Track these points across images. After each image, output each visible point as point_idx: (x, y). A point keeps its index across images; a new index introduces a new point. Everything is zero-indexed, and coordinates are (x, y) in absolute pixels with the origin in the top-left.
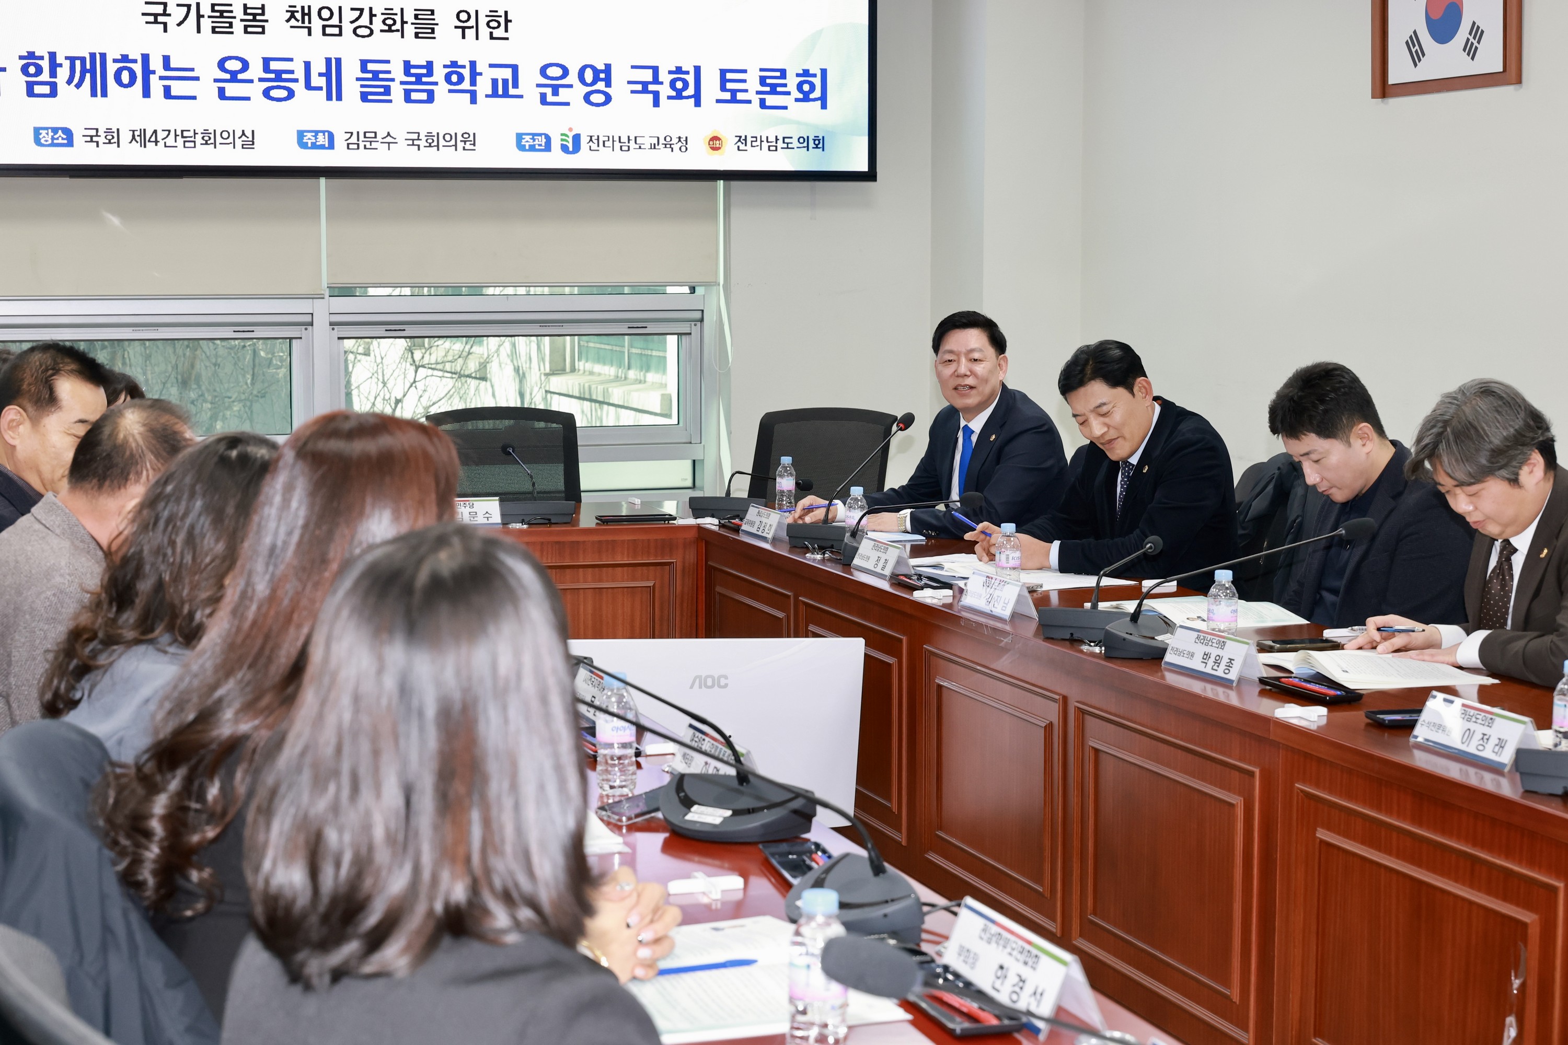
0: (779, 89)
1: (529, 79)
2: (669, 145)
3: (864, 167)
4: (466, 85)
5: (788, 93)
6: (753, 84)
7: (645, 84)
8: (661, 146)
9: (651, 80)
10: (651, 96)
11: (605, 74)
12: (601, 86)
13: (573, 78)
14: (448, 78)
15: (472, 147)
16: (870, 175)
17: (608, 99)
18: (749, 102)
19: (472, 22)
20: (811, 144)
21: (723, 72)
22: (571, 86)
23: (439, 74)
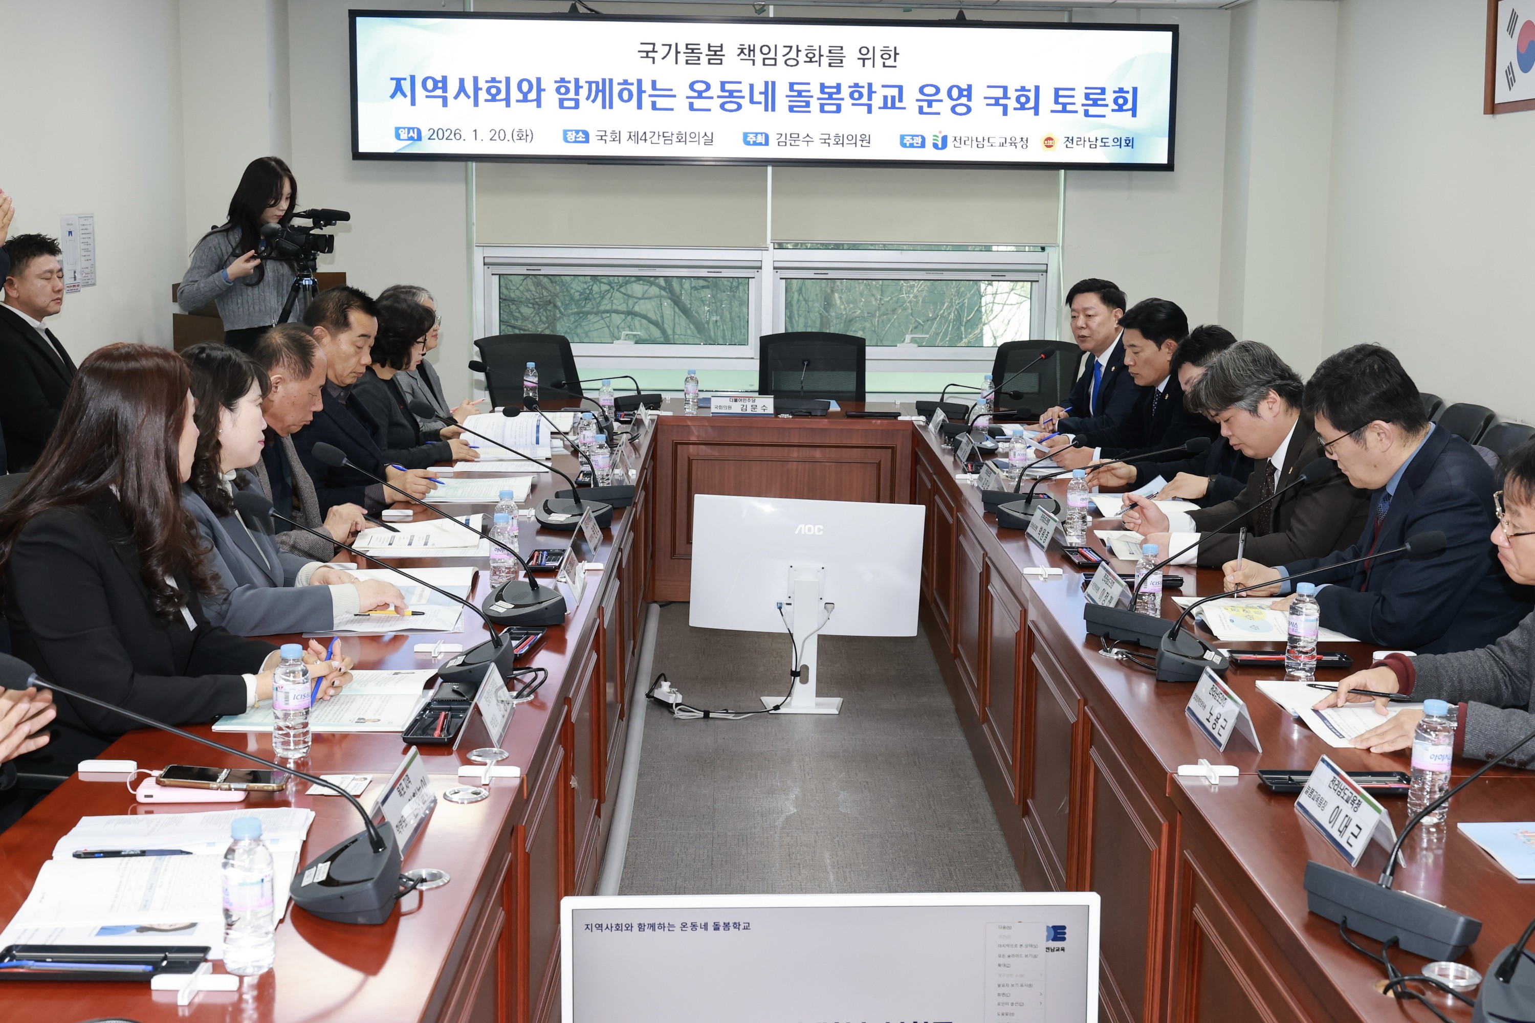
0: (1099, 102)
1: (911, 96)
2: (1013, 144)
3: (1164, 161)
4: (865, 100)
5: (1107, 105)
6: (1079, 99)
7: (997, 100)
8: (1008, 144)
9: (1002, 96)
10: (1002, 107)
11: (967, 92)
12: (964, 100)
13: (943, 95)
14: (851, 95)
15: (868, 145)
16: (1169, 167)
17: (969, 110)
18: (1076, 112)
19: (870, 55)
20: (1123, 143)
21: (1057, 90)
22: (941, 101)
23: (845, 92)
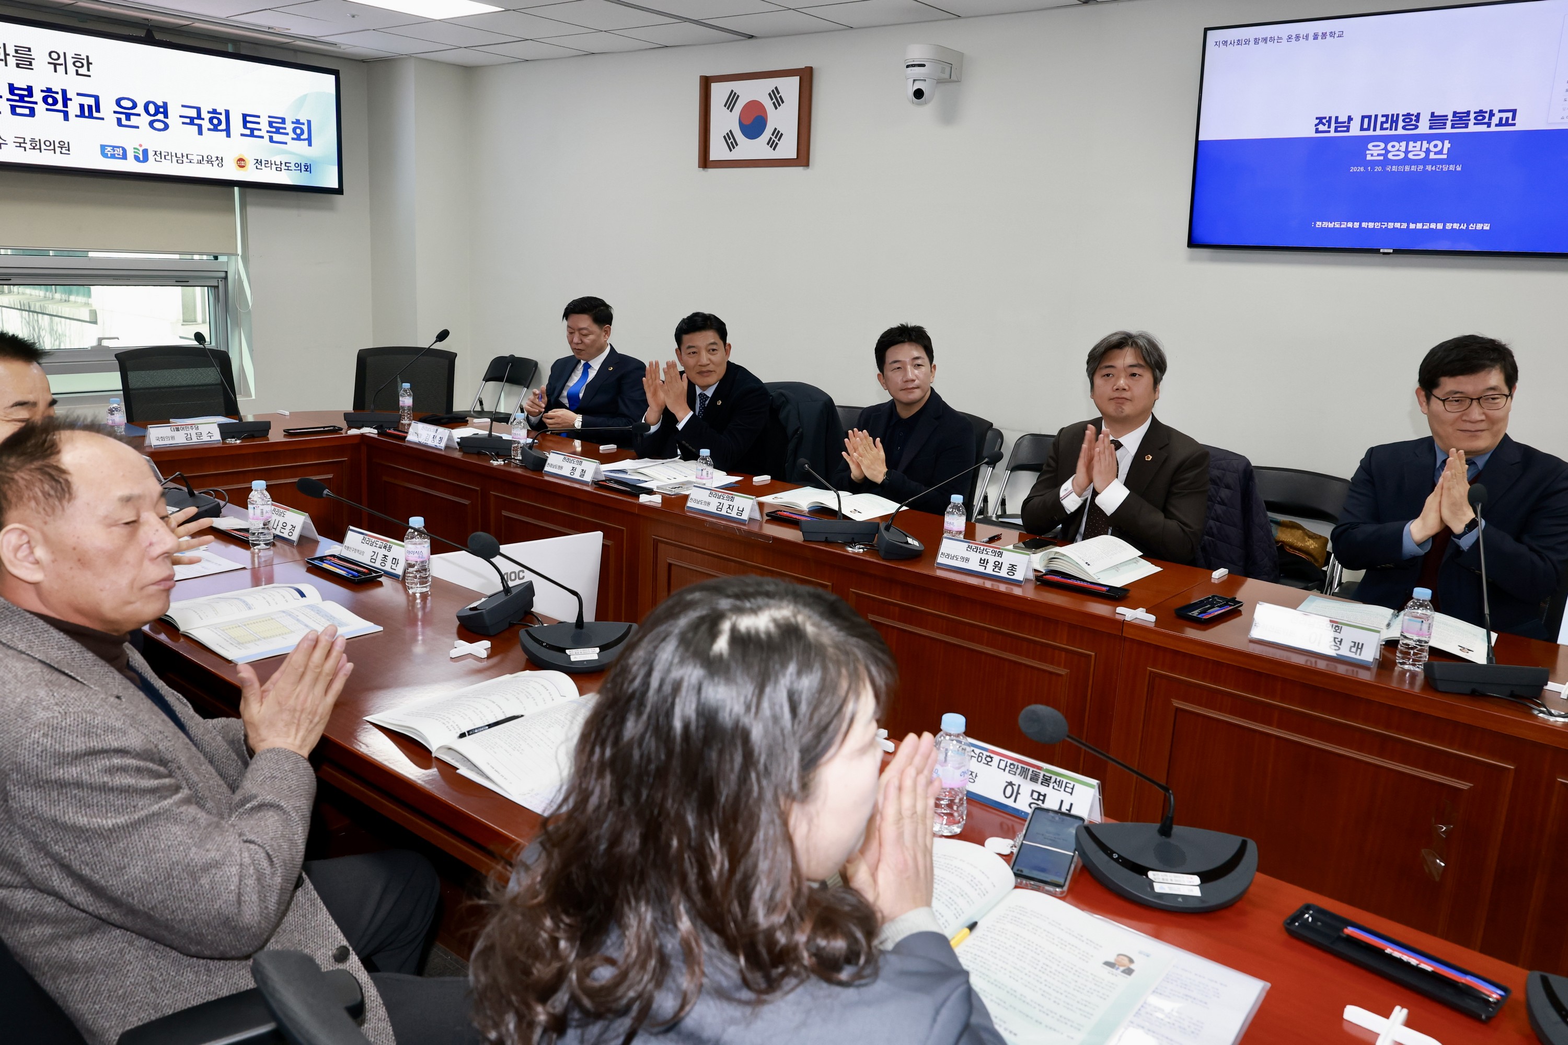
0: (281, 131)
1: (108, 107)
2: (210, 161)
3: (335, 185)
4: (60, 106)
5: (287, 134)
6: (264, 126)
7: (192, 119)
8: (205, 162)
9: (196, 116)
10: (196, 127)
11: (163, 109)
12: (161, 117)
13: (140, 109)
14: (45, 100)
15: (67, 152)
16: (339, 191)
17: (166, 127)
18: (262, 137)
19: (61, 61)
20: (303, 169)
21: (245, 116)
22: (139, 115)
23: (38, 96)
